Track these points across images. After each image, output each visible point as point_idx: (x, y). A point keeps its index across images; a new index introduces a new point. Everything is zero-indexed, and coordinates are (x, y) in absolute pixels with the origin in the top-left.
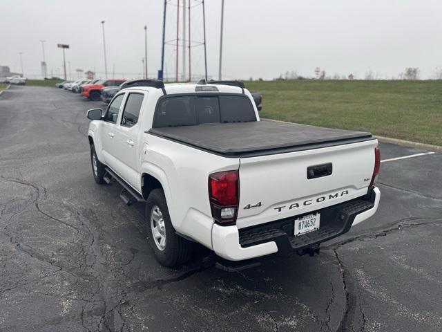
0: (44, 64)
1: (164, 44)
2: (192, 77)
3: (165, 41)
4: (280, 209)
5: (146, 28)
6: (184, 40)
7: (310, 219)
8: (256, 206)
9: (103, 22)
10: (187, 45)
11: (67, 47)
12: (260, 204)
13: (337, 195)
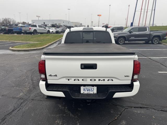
0: (92, 22)
1: (135, 11)
2: (146, 24)
3: (136, 10)
4: (69, 80)
5: (129, 6)
6: (145, 9)
7: (90, 88)
8: (54, 76)
9: (110, 5)
10: (146, 11)
11: (101, 15)
12: (56, 76)
13: (104, 80)
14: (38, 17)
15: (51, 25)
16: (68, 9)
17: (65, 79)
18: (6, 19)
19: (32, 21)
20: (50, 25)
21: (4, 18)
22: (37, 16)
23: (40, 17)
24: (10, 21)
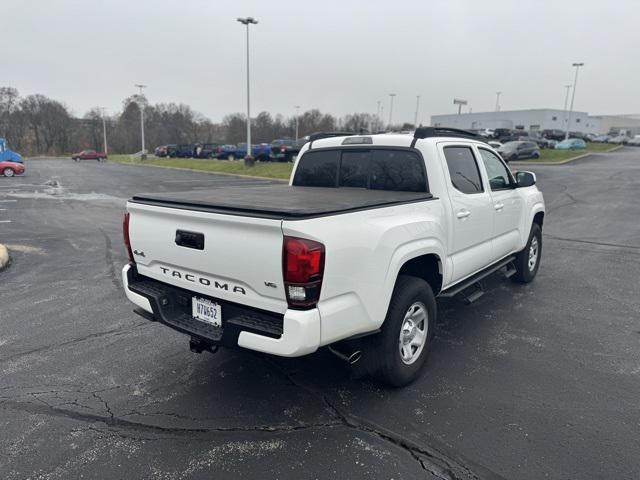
4: (165, 271)
7: (209, 306)
12: (143, 254)
13: (226, 287)
14: (457, 106)
15: (492, 133)
16: (574, 65)
17: (158, 266)
18: (357, 117)
19: (433, 118)
20: (488, 133)
21: (352, 114)
22: (455, 102)
23: (465, 103)
24: (367, 123)
